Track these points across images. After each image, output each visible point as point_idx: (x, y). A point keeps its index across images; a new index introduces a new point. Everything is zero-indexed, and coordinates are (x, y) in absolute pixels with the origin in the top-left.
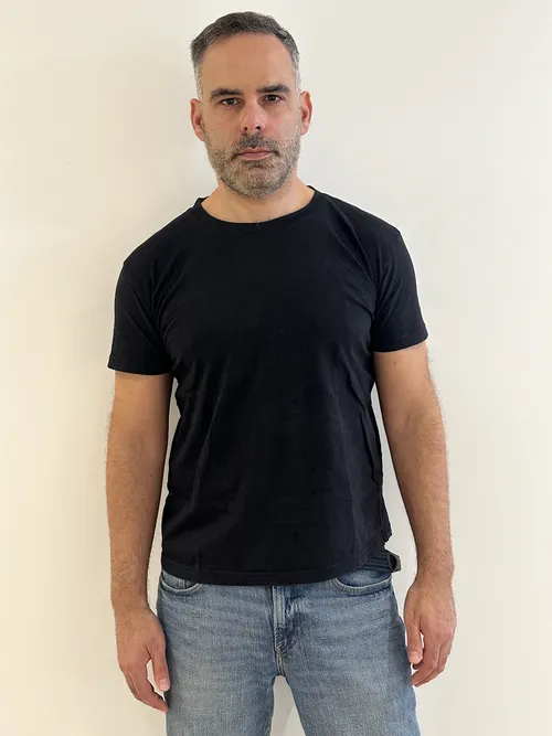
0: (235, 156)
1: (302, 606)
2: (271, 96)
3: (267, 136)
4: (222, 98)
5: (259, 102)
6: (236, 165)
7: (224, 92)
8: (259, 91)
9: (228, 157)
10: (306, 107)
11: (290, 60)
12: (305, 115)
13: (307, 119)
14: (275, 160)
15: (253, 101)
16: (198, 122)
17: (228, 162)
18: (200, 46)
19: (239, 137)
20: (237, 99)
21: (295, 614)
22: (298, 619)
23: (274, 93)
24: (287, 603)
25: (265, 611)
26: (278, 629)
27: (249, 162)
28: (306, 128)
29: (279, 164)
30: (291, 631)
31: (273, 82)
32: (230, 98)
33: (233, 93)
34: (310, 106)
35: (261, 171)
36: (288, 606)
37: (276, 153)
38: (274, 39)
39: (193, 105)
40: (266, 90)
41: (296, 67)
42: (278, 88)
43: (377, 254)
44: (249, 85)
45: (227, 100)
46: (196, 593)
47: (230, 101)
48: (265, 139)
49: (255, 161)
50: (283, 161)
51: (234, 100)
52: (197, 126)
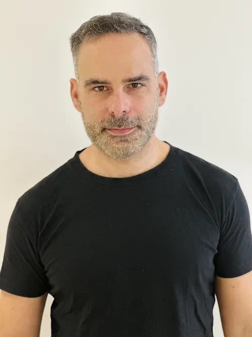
2: (134, 84)
3: (132, 117)
4: (93, 86)
5: (124, 90)
6: (104, 138)
7: (96, 81)
8: (124, 81)
9: (98, 130)
10: (163, 83)
11: (150, 53)
12: (163, 90)
13: (164, 93)
14: (138, 134)
15: (119, 89)
16: (75, 96)
17: (99, 134)
19: (107, 116)
20: (107, 87)
23: (136, 82)
27: (116, 137)
28: (163, 100)
29: (141, 136)
31: (135, 74)
32: (101, 87)
33: (103, 82)
34: (166, 82)
35: (126, 145)
37: (139, 127)
39: (72, 84)
40: (130, 80)
41: (154, 56)
42: (140, 78)
43: (222, 201)
44: (116, 76)
45: (99, 87)
47: (101, 88)
48: (130, 120)
49: (121, 137)
50: (144, 133)
51: (103, 87)
52: (75, 99)
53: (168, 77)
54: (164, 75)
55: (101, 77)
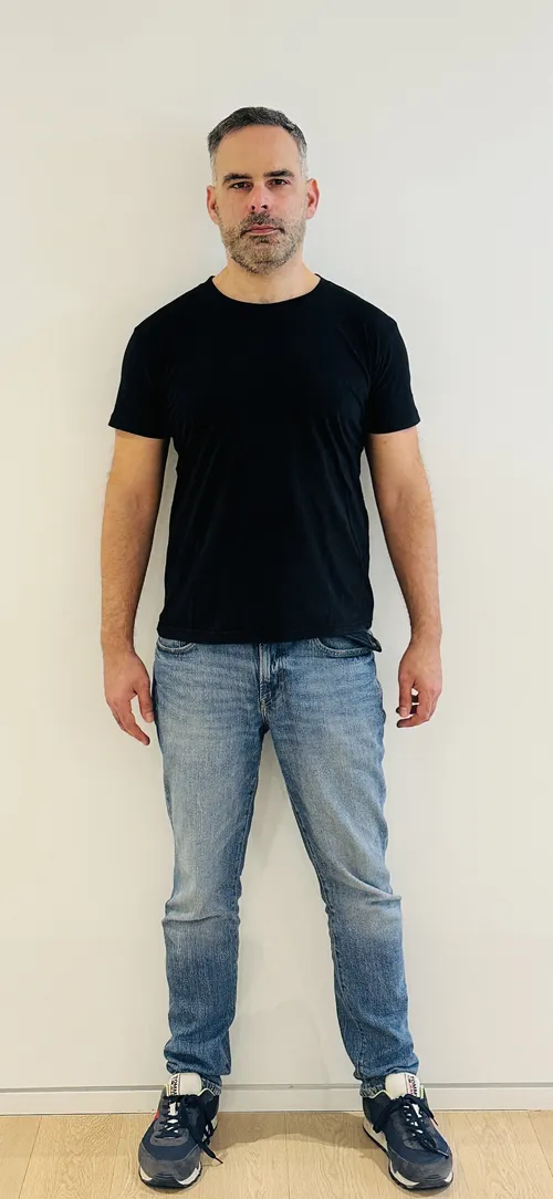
0: (243, 233)
1: (285, 663)
2: (277, 179)
3: (274, 214)
4: (233, 182)
5: (265, 185)
6: (244, 242)
7: (235, 176)
8: (266, 175)
9: (237, 234)
10: (313, 193)
11: (296, 150)
12: (312, 200)
13: (313, 205)
14: (280, 237)
15: (260, 183)
16: (213, 207)
17: (237, 239)
18: (215, 138)
19: (247, 215)
20: (247, 182)
21: (280, 669)
22: (283, 674)
23: (280, 178)
24: (272, 660)
25: (252, 666)
26: (264, 682)
27: (256, 237)
28: (313, 213)
29: (284, 241)
30: (274, 686)
31: (278, 167)
32: (240, 182)
33: (243, 177)
34: (317, 194)
35: (267, 246)
36: (273, 662)
38: (281, 130)
39: (209, 192)
40: (273, 174)
41: (302, 157)
42: (283, 173)
44: (258, 170)
45: (238, 183)
46: (191, 651)
47: (241, 185)
48: (271, 217)
49: (262, 237)
50: (287, 238)
51: (243, 183)
52: (212, 211)
53: (319, 187)
54: (315, 183)
55: (241, 170)
